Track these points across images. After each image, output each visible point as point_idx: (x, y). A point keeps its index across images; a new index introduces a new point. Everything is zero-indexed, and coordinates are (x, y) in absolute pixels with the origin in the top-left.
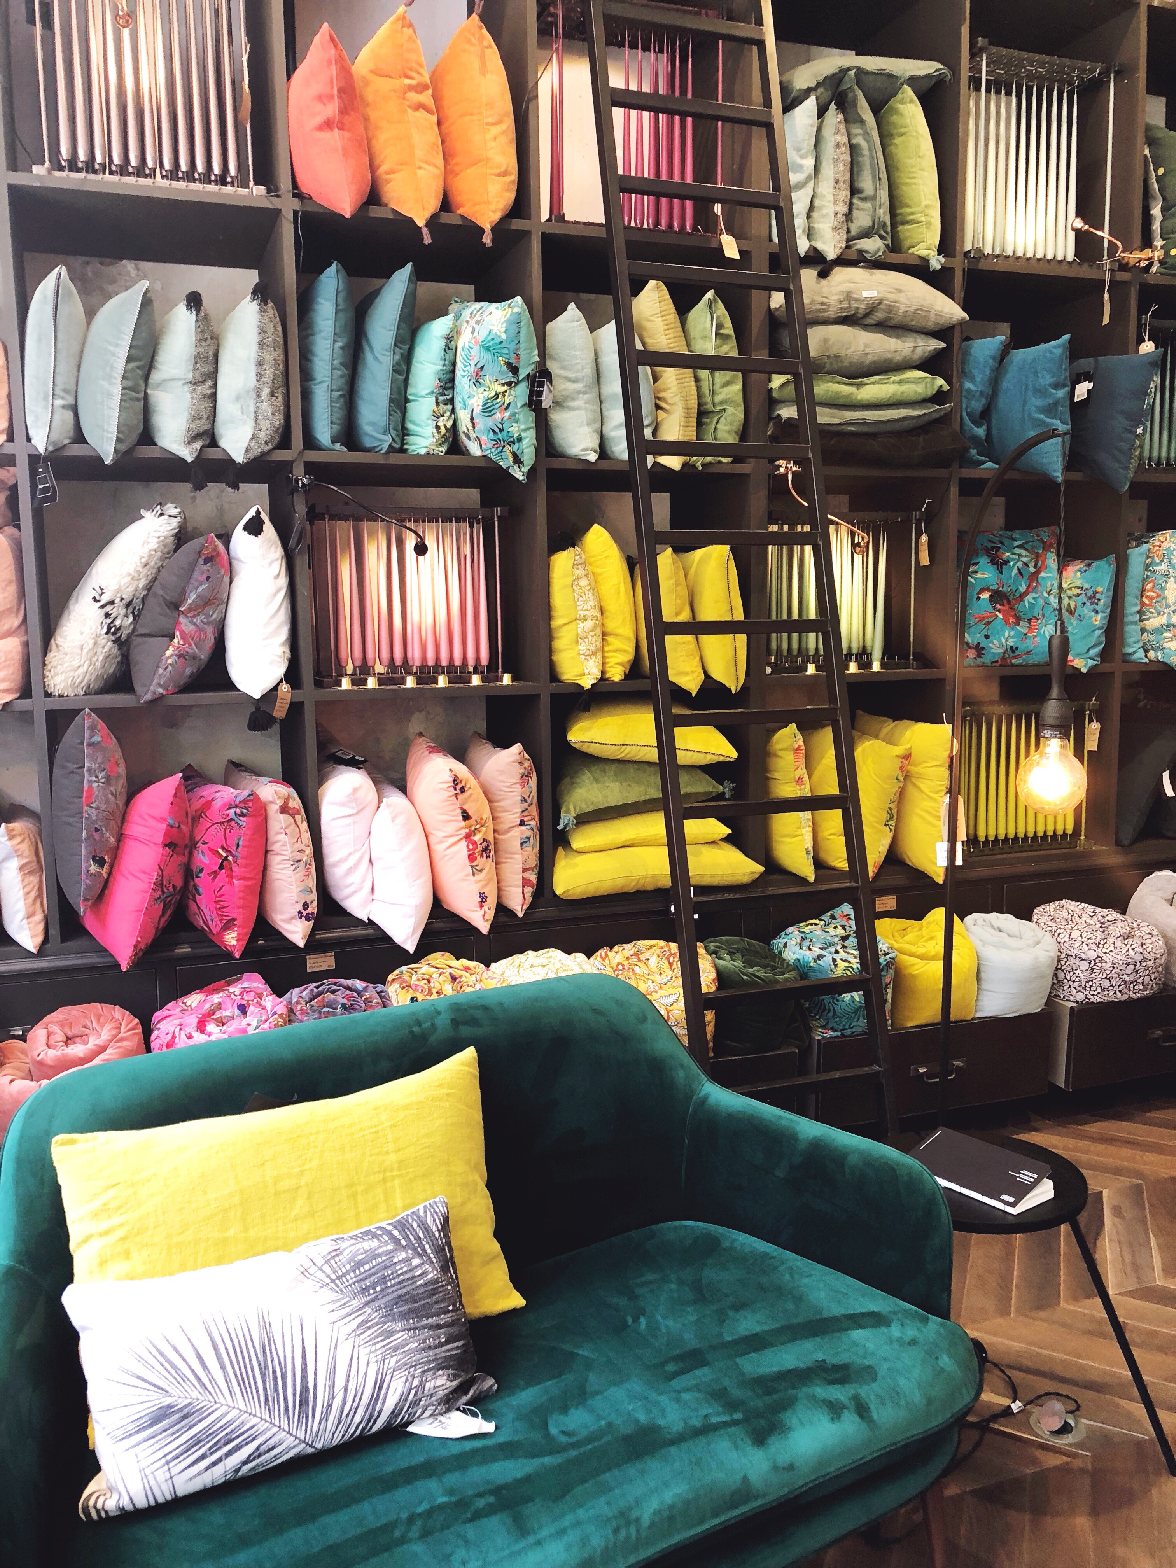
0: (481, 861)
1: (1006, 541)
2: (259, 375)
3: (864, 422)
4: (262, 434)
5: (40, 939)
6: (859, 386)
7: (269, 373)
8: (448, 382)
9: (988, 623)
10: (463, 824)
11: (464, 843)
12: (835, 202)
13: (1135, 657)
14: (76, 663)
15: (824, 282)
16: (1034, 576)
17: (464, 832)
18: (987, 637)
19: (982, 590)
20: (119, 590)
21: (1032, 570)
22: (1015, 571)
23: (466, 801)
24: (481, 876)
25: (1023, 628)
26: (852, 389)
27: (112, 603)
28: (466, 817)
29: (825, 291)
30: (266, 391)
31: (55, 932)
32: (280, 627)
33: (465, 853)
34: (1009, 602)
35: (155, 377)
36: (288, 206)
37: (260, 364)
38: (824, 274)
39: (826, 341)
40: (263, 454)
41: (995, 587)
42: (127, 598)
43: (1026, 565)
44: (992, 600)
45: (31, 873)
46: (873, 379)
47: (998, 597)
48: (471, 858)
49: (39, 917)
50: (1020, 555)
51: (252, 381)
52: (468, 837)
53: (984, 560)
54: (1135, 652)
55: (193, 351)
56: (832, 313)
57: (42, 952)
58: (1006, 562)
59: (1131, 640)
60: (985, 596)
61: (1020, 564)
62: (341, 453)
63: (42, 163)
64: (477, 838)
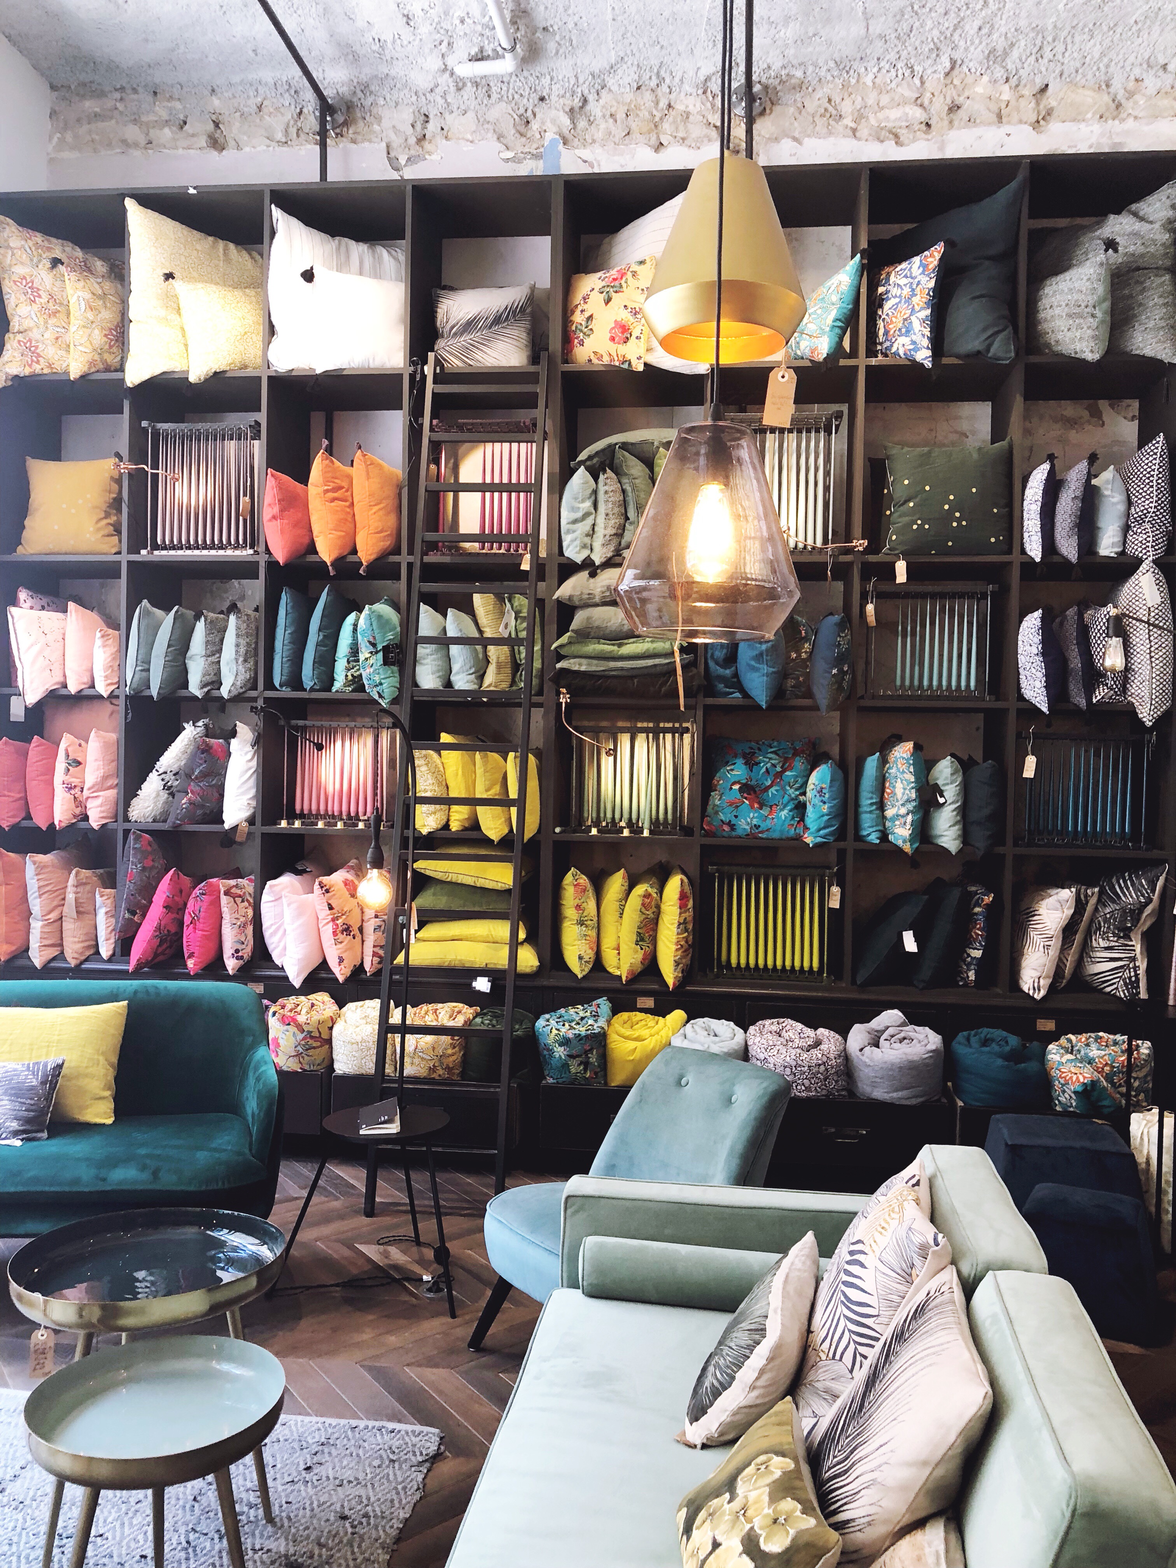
0: (341, 937)
1: (763, 748)
2: (237, 651)
3: (622, 669)
4: (239, 683)
5: (110, 953)
6: (620, 645)
7: (242, 650)
8: (355, 651)
9: (737, 807)
10: (329, 912)
11: (331, 924)
12: (605, 528)
13: (870, 838)
14: (146, 805)
15: (592, 580)
16: (779, 775)
17: (330, 917)
18: (736, 817)
19: (734, 783)
20: (169, 766)
21: (779, 769)
22: (764, 770)
23: (330, 898)
24: (340, 946)
25: (765, 812)
26: (615, 648)
27: (165, 773)
28: (331, 908)
29: (592, 586)
30: (241, 659)
31: (118, 950)
32: (250, 788)
33: (331, 931)
34: (755, 792)
35: (189, 654)
36: (262, 559)
37: (237, 645)
38: (593, 575)
39: (588, 618)
40: (240, 694)
41: (744, 781)
42: (175, 770)
43: (774, 766)
44: (740, 790)
45: (112, 916)
46: (631, 640)
47: (747, 789)
48: (335, 933)
49: (112, 941)
50: (770, 759)
51: (234, 656)
52: (333, 920)
53: (740, 762)
54: (869, 835)
55: (204, 640)
56: (597, 600)
57: (110, 960)
58: (757, 764)
59: (866, 825)
60: (736, 787)
61: (769, 765)
62: (287, 693)
63: (146, 548)
64: (339, 922)
